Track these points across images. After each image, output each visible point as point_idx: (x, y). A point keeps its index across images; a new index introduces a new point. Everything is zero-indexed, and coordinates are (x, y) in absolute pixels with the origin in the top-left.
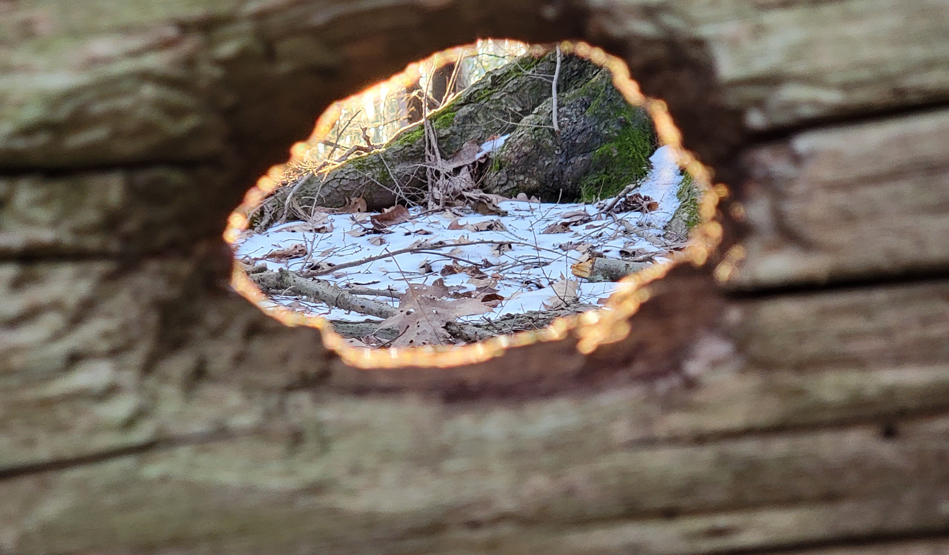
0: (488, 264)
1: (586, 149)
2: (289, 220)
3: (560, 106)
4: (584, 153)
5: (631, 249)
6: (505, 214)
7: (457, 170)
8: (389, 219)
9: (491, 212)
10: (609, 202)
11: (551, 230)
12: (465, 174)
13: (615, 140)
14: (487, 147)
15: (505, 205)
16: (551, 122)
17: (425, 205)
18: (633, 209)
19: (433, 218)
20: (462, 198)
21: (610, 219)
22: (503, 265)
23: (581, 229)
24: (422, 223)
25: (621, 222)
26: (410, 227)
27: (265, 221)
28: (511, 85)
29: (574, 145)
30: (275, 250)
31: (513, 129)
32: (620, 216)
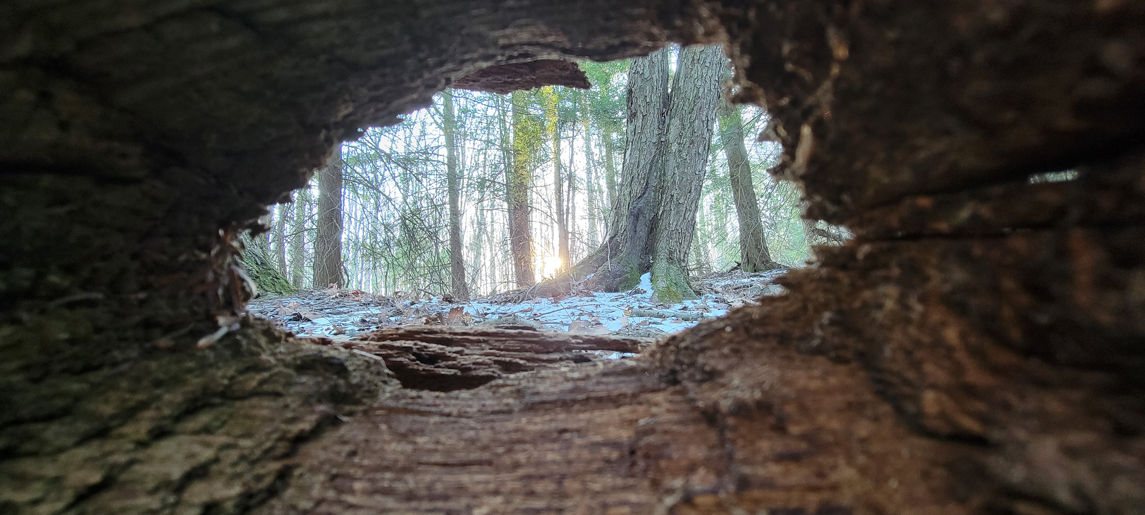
0: (593, 312)
1: (620, 276)
2: (527, 300)
3: (611, 263)
4: (620, 277)
5: (642, 305)
6: (596, 296)
7: (580, 284)
8: (559, 299)
9: (591, 296)
10: (630, 291)
11: (612, 301)
12: (582, 285)
13: (629, 273)
14: (588, 277)
15: (595, 294)
16: (608, 268)
17: (571, 294)
18: (638, 293)
19: (574, 298)
20: (582, 292)
21: (631, 297)
22: (599, 312)
23: (622, 300)
24: (570, 300)
25: (635, 297)
26: (566, 301)
27: (520, 300)
28: (595, 258)
29: (616, 275)
30: (522, 309)
31: (596, 271)
32: (634, 296)
